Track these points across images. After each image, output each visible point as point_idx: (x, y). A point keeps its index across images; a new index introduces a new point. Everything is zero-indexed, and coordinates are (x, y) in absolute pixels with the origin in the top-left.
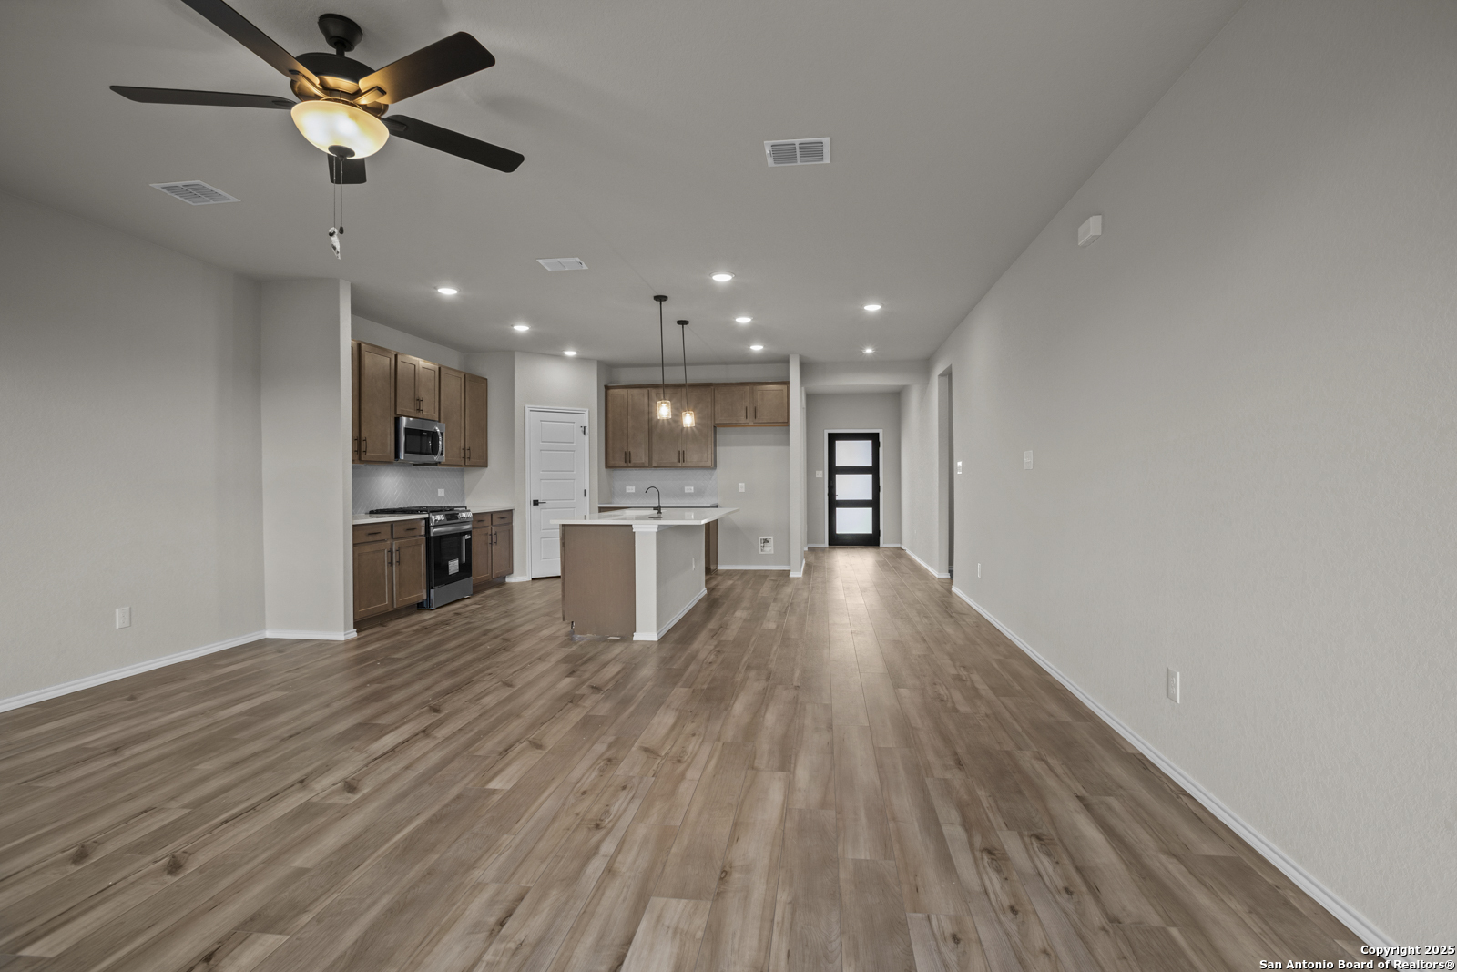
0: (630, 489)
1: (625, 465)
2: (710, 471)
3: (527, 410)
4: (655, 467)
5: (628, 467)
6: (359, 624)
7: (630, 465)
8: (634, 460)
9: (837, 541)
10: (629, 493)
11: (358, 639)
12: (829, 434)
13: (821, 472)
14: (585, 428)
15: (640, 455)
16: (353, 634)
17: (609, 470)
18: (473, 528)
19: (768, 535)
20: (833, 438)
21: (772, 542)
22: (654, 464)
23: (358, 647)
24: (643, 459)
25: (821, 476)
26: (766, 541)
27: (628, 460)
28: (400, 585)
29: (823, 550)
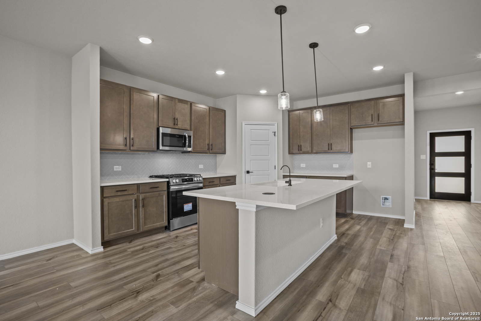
0: (303, 165)
1: (298, 152)
2: (349, 155)
3: (243, 124)
4: (315, 153)
5: (300, 153)
6: (105, 244)
7: (301, 152)
8: (304, 149)
9: (436, 196)
10: (302, 167)
11: (104, 252)
12: (430, 134)
13: (425, 156)
14: (275, 132)
15: (306, 146)
16: (101, 249)
17: (290, 155)
18: (204, 186)
19: (388, 195)
20: (433, 136)
21: (390, 200)
22: (314, 151)
23: (105, 257)
24: (309, 149)
25: (425, 158)
26: (386, 199)
27: (300, 149)
28: (145, 218)
29: (426, 201)
